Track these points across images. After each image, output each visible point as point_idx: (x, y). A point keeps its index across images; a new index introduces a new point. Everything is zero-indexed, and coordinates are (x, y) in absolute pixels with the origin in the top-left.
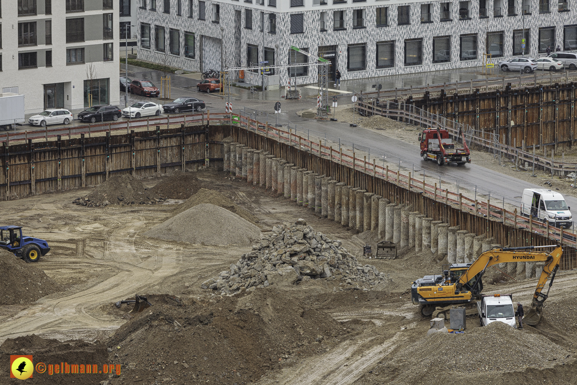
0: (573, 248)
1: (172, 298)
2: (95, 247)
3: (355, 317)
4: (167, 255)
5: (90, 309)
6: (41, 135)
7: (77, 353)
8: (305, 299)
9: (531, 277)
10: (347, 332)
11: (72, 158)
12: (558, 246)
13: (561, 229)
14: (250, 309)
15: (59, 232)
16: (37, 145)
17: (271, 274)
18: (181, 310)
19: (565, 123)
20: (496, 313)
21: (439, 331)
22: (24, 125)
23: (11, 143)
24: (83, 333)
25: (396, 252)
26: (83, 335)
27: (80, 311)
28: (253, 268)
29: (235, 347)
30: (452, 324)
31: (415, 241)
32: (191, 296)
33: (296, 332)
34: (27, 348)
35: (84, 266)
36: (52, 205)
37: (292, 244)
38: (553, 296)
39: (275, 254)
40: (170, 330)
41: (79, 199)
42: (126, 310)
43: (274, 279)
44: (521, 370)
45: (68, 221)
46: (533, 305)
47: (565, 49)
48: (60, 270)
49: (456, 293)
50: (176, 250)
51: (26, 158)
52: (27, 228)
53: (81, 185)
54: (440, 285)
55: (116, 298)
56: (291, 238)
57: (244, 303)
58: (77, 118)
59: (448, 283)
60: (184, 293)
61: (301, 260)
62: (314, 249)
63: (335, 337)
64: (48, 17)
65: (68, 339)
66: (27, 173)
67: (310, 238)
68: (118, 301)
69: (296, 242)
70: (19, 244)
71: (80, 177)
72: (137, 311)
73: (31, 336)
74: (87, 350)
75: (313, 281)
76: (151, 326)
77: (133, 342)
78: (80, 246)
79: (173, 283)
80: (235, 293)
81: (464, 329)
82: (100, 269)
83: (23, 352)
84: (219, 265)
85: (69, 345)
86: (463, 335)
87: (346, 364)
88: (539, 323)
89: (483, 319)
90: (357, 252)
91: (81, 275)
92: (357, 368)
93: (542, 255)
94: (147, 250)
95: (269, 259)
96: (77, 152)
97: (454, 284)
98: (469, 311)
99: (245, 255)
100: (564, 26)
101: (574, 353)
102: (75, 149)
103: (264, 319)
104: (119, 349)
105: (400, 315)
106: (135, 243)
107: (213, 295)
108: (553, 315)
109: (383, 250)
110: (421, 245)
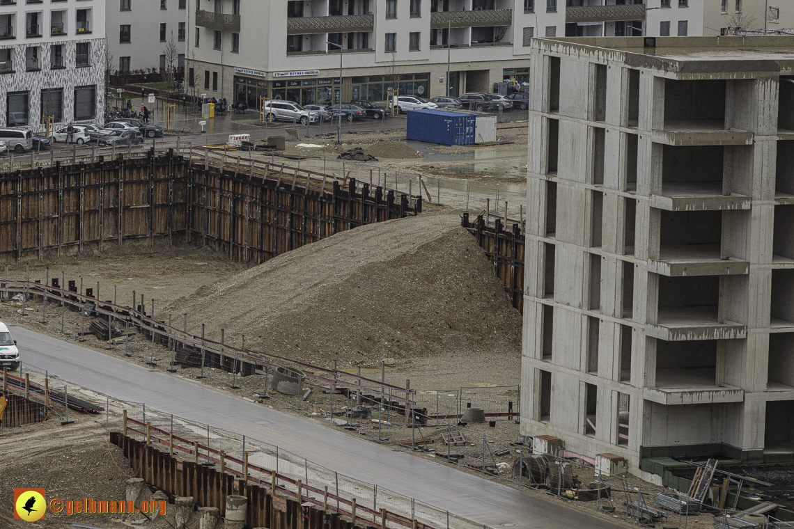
0: (21, 397)
13: (4, 372)
19: (9, 225)
47: (9, 125)
100: (8, 93)
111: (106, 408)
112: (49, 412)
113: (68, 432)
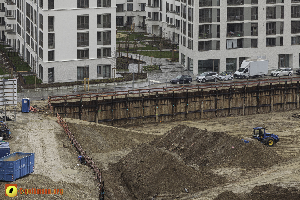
6: (277, 81)
7: (291, 194)
11: (292, 93)
15: (284, 131)
16: (274, 86)
22: (268, 75)
23: (261, 85)
24: (295, 184)
26: (295, 185)
27: (294, 173)
34: (266, 191)
35: (297, 149)
36: (281, 117)
41: (295, 115)
45: (289, 125)
48: (284, 151)
51: (268, 93)
52: (268, 129)
53: (297, 107)
58: (296, 73)
64: (282, 20)
65: (287, 187)
66: (269, 100)
70: (264, 137)
71: (296, 103)
73: (268, 185)
78: (295, 139)
83: (264, 193)
85: (288, 190)
91: (295, 154)
96: (295, 90)
102: (294, 89)
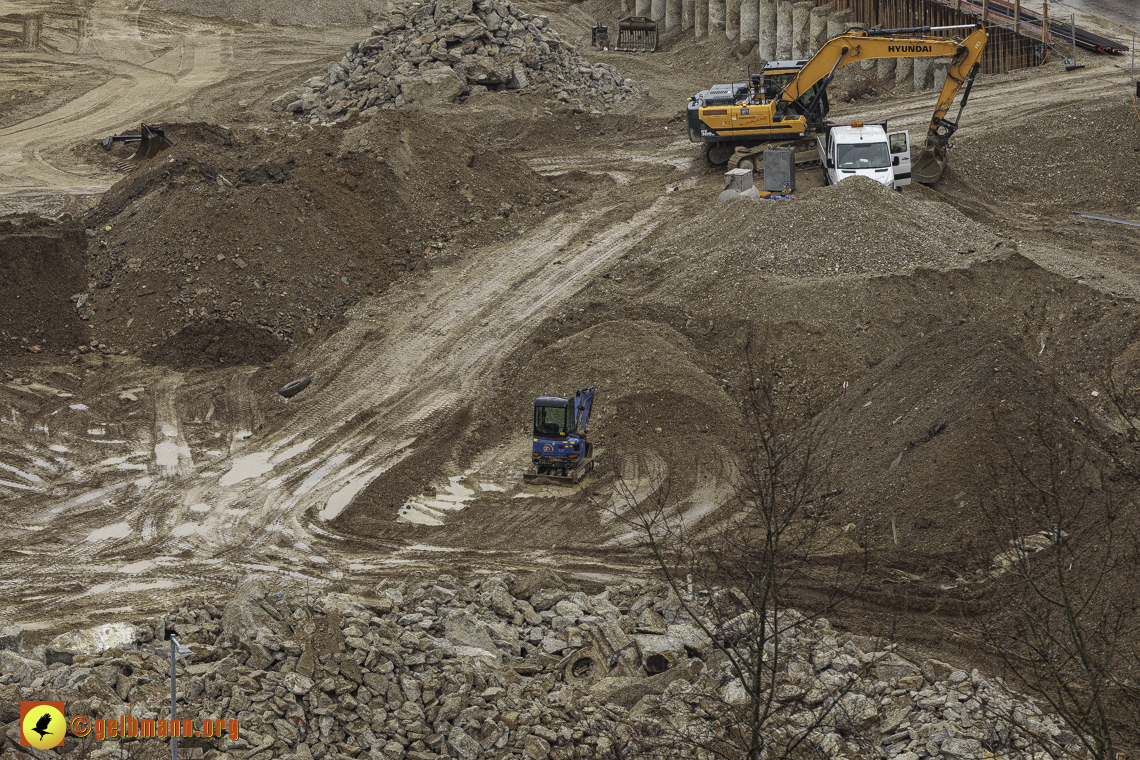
0: (1009, 31)
1: (214, 130)
2: (62, 30)
3: (575, 167)
4: (203, 45)
5: (50, 153)
8: (476, 132)
9: (925, 87)
10: (561, 196)
12: (979, 27)
14: (367, 151)
17: (406, 82)
18: (231, 154)
20: (855, 159)
21: (742, 194)
25: (657, 38)
28: (373, 70)
29: (337, 226)
30: (769, 182)
31: (694, 15)
32: (251, 126)
33: (458, 195)
37: (451, 23)
38: (969, 125)
39: (417, 42)
40: (211, 193)
42: (123, 154)
43: (414, 92)
44: (904, 273)
46: (929, 143)
49: (775, 120)
50: (222, 35)
54: (745, 102)
55: (102, 131)
56: (449, 12)
57: (355, 138)
59: (760, 99)
60: (237, 121)
61: (469, 53)
62: (494, 32)
63: (536, 206)
67: (486, 11)
68: (106, 136)
69: (457, 18)
72: (144, 155)
74: (45, 233)
75: (492, 95)
76: (172, 186)
77: (137, 218)
79: (215, 100)
80: (338, 120)
81: (792, 191)
82: (71, 73)
84: (307, 64)
86: (789, 203)
87: (557, 260)
88: (941, 178)
89: (830, 170)
90: (579, 38)
92: (579, 267)
93: (946, 44)
94: (164, 36)
95: (404, 53)
97: (772, 101)
98: (801, 156)
99: (357, 45)
101: (1010, 238)
103: (395, 170)
104: (109, 232)
105: (665, 163)
106: (140, 22)
107: (294, 123)
108: (969, 163)
109: (632, 33)
110: (705, 25)
111: (1131, 47)
112: (1048, 52)
113: (1076, 81)
